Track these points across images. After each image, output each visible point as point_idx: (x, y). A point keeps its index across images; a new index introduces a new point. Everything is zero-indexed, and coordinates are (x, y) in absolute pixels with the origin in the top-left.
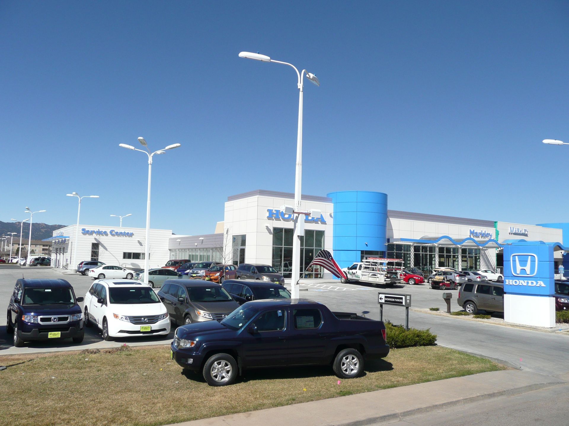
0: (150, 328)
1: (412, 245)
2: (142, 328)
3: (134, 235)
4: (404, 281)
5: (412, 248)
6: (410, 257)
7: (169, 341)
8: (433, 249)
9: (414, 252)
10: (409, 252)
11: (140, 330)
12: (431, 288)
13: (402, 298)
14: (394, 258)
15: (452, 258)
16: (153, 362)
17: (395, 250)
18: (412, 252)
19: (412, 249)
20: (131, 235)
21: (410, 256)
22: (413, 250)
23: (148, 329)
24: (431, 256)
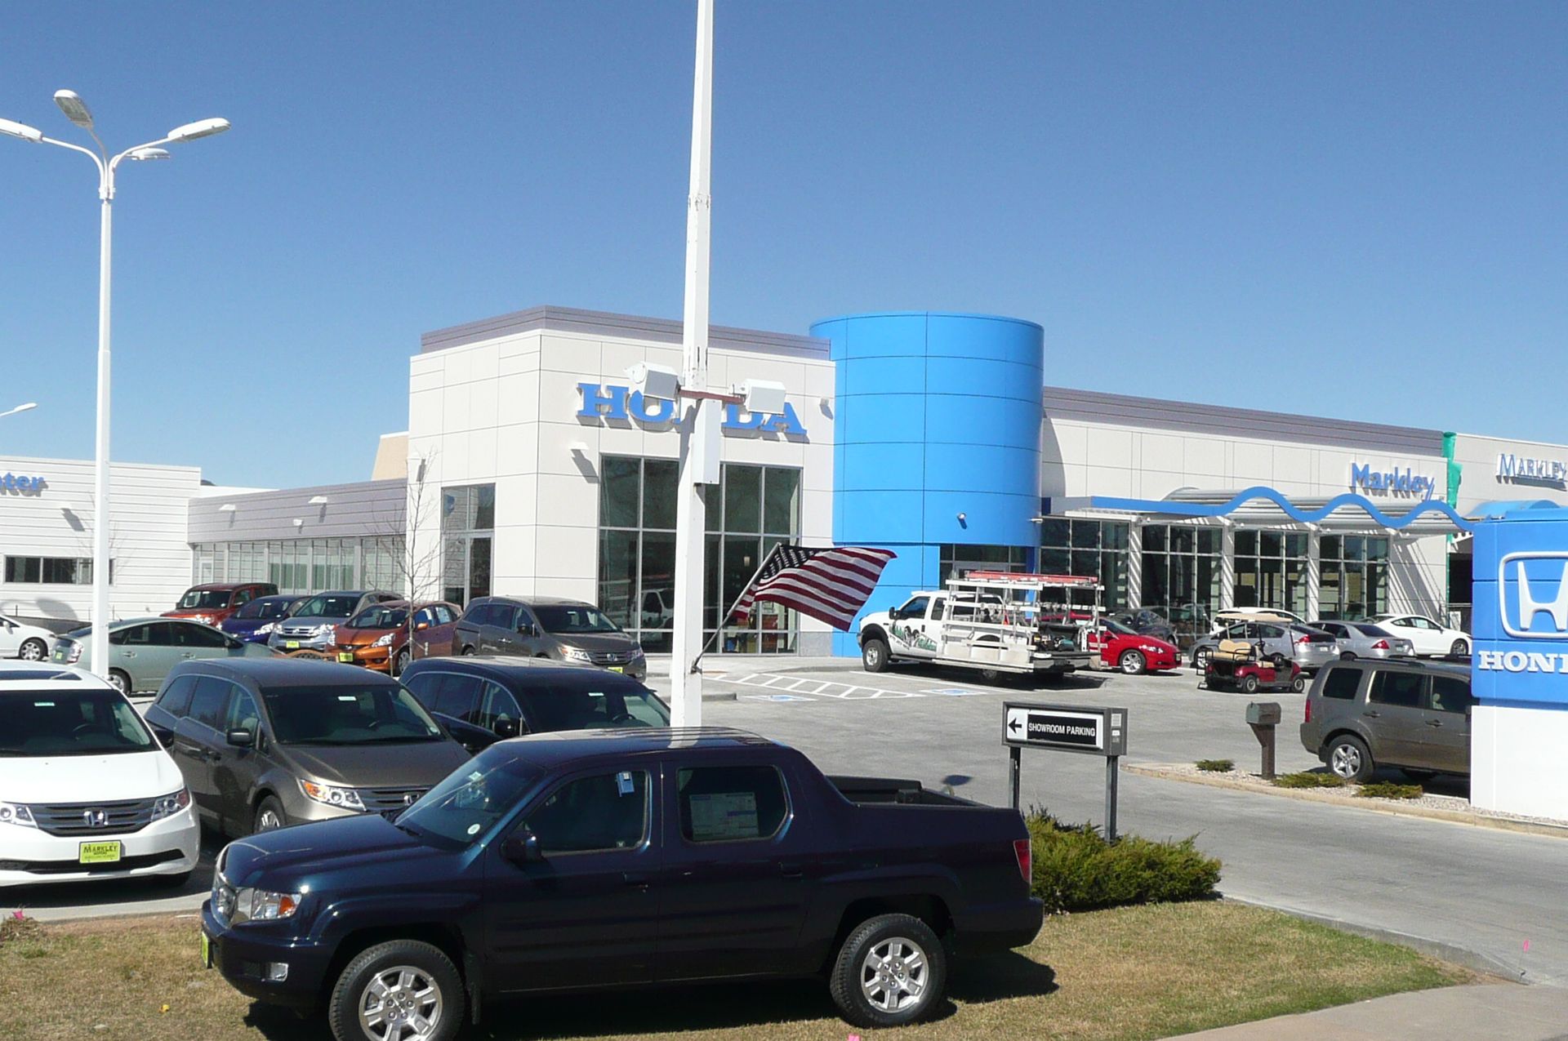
0: (119, 848)
1: (1136, 525)
2: (87, 850)
3: (47, 487)
4: (1102, 659)
5: (1134, 533)
6: (1127, 569)
7: (195, 899)
8: (1214, 538)
9: (1144, 549)
10: (1123, 552)
11: (76, 858)
12: (1206, 686)
13: (1095, 721)
14: (1068, 574)
15: (1284, 575)
16: (134, 979)
17: (1070, 544)
18: (1136, 550)
19: (1136, 540)
20: (35, 487)
21: (1127, 565)
22: (1140, 543)
23: (109, 853)
24: (1204, 563)
